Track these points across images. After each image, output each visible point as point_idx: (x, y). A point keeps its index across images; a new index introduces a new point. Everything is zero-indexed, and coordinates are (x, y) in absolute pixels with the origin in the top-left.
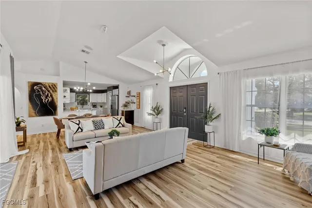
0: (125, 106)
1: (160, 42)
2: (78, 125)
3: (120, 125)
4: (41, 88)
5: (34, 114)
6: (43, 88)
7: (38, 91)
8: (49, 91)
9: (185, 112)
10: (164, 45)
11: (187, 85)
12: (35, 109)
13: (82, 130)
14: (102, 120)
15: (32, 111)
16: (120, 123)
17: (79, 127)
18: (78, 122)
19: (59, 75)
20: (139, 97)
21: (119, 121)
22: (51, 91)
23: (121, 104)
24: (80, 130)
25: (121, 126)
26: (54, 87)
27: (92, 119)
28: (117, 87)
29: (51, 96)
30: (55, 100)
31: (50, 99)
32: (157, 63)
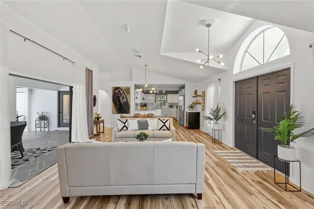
0: (191, 107)
1: (202, 22)
2: (124, 123)
3: (164, 128)
4: (119, 92)
5: (115, 112)
6: (121, 92)
7: (118, 94)
8: (124, 94)
9: (254, 119)
10: (208, 26)
11: (257, 77)
12: (116, 108)
13: (127, 128)
14: (146, 121)
15: (114, 109)
16: (164, 125)
17: (125, 126)
18: (124, 121)
19: (131, 80)
20: (204, 96)
21: (164, 123)
22: (126, 94)
23: (187, 105)
24: (125, 128)
25: (166, 128)
26: (128, 90)
27: (138, 119)
28: (183, 87)
29: (126, 97)
30: (129, 101)
31: (125, 100)
32: (200, 51)
